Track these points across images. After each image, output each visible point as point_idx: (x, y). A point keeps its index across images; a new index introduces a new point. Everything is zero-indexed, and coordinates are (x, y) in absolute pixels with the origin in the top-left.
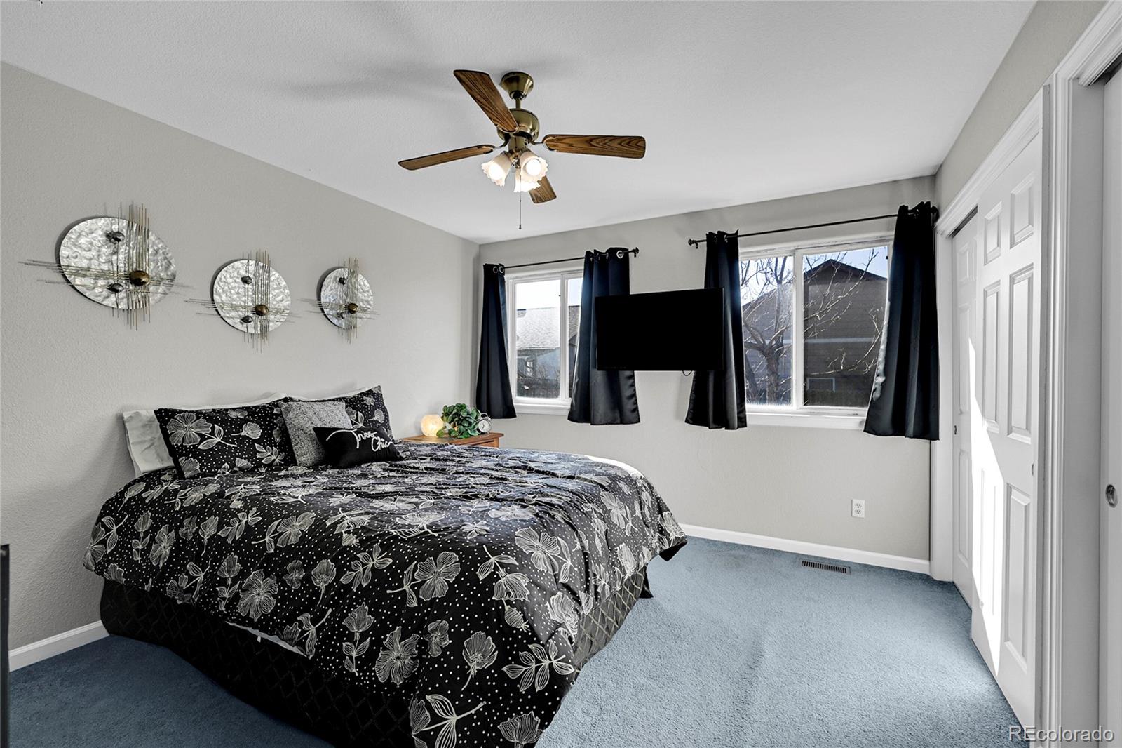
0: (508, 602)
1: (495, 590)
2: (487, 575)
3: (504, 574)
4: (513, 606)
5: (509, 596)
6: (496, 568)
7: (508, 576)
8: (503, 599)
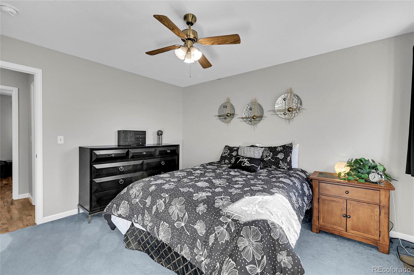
0: (216, 234)
1: (218, 227)
2: (222, 221)
3: (225, 228)
4: (215, 237)
5: (218, 234)
6: (226, 223)
7: (225, 230)
8: (216, 231)
